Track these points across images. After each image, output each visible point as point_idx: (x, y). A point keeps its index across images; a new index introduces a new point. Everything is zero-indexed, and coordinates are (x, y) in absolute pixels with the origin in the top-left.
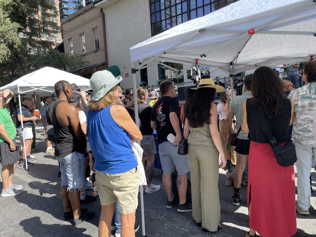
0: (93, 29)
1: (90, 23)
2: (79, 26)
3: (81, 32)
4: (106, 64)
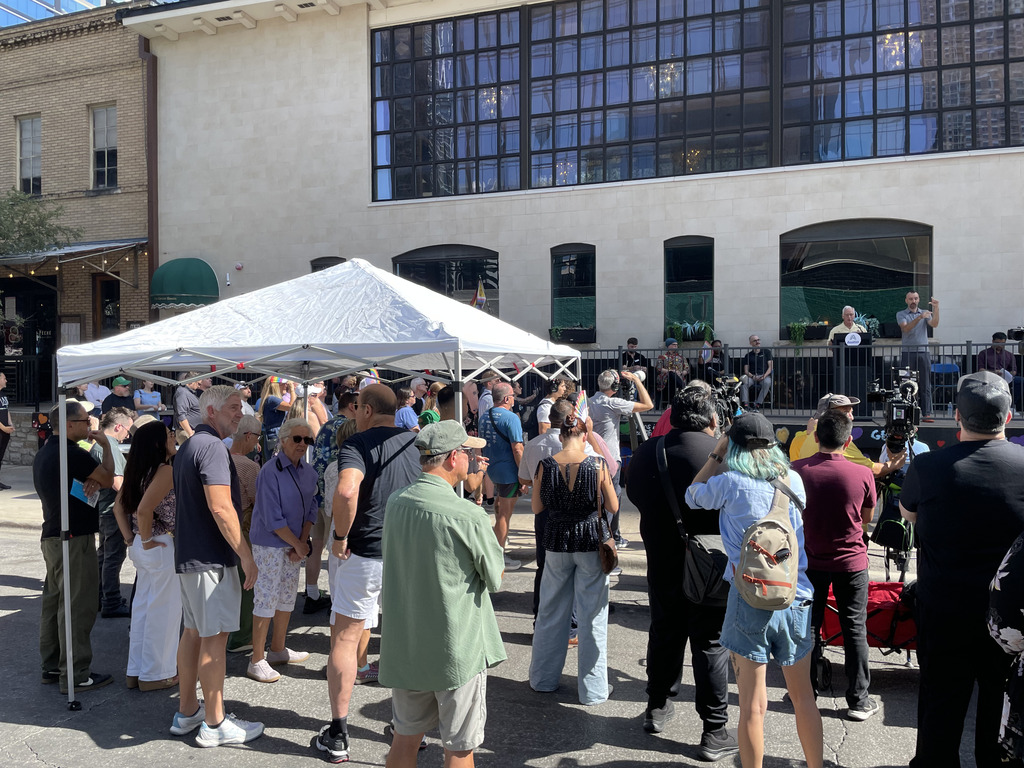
0: (87, 106)
1: (75, 83)
3: (23, 108)
4: (149, 246)
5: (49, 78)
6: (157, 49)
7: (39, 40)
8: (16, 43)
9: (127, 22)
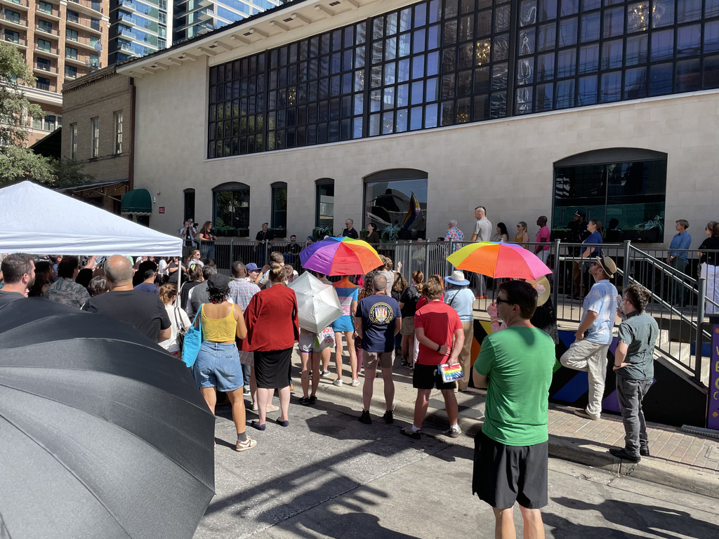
0: (114, 112)
1: (110, 101)
2: (91, 103)
3: (93, 114)
4: (128, 183)
5: (101, 99)
6: (137, 83)
7: (98, 80)
8: (92, 82)
9: (118, 71)
